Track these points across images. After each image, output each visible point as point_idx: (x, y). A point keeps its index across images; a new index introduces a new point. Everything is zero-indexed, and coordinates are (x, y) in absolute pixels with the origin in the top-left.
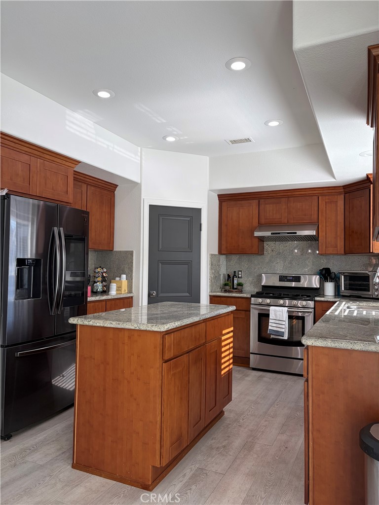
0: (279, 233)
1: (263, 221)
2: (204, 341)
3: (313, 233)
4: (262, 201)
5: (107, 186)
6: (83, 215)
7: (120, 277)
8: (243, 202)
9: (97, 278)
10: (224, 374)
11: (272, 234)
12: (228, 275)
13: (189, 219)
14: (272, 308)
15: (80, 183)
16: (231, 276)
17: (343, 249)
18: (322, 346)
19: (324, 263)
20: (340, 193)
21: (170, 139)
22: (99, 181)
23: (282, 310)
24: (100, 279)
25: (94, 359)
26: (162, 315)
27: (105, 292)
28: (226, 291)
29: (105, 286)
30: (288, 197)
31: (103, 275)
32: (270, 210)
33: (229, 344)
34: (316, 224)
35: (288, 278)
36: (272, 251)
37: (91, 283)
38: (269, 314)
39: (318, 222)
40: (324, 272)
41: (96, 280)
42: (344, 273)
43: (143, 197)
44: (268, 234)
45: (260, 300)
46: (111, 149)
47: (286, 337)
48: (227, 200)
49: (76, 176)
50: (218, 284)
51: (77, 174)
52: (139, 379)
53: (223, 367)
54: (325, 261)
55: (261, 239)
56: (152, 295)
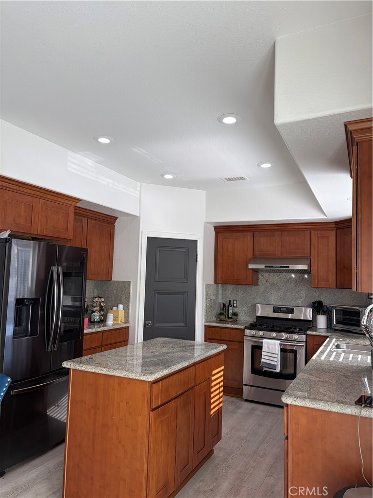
0: (272, 267)
1: (257, 253)
2: (193, 385)
3: (306, 267)
4: (256, 234)
5: (107, 219)
6: (82, 252)
7: (117, 307)
8: (238, 234)
9: (95, 307)
10: (214, 413)
11: (265, 267)
12: (224, 304)
13: (185, 250)
14: (265, 341)
15: (81, 218)
16: (227, 305)
17: (335, 283)
18: (301, 405)
19: (317, 296)
20: (332, 229)
21: (168, 177)
22: (99, 214)
23: (275, 343)
24: (97, 308)
25: (85, 403)
26: (152, 359)
27: (103, 321)
28: (221, 321)
29: (102, 315)
30: (282, 230)
31: (100, 304)
32: (265, 243)
33: (219, 383)
34: (309, 258)
35: (282, 309)
36: (267, 281)
37: (89, 312)
38: (262, 346)
39: (311, 256)
40: (316, 305)
41: (94, 309)
42: (335, 307)
43: (141, 230)
44: (262, 266)
45: (254, 332)
46: (111, 185)
47: (278, 370)
48: (223, 232)
49: (76, 211)
50: (213, 313)
51: (78, 209)
52: (127, 426)
53: (212, 406)
54: (318, 294)
55: (256, 271)
56: (148, 325)
